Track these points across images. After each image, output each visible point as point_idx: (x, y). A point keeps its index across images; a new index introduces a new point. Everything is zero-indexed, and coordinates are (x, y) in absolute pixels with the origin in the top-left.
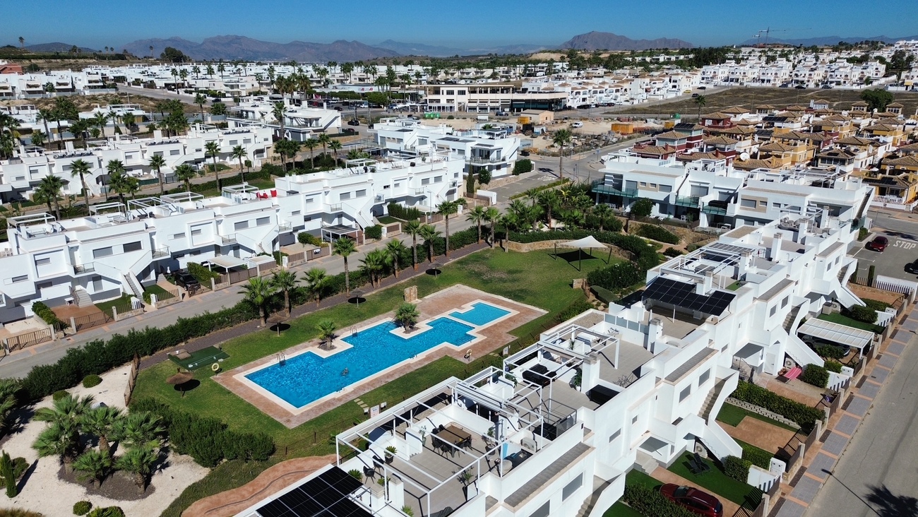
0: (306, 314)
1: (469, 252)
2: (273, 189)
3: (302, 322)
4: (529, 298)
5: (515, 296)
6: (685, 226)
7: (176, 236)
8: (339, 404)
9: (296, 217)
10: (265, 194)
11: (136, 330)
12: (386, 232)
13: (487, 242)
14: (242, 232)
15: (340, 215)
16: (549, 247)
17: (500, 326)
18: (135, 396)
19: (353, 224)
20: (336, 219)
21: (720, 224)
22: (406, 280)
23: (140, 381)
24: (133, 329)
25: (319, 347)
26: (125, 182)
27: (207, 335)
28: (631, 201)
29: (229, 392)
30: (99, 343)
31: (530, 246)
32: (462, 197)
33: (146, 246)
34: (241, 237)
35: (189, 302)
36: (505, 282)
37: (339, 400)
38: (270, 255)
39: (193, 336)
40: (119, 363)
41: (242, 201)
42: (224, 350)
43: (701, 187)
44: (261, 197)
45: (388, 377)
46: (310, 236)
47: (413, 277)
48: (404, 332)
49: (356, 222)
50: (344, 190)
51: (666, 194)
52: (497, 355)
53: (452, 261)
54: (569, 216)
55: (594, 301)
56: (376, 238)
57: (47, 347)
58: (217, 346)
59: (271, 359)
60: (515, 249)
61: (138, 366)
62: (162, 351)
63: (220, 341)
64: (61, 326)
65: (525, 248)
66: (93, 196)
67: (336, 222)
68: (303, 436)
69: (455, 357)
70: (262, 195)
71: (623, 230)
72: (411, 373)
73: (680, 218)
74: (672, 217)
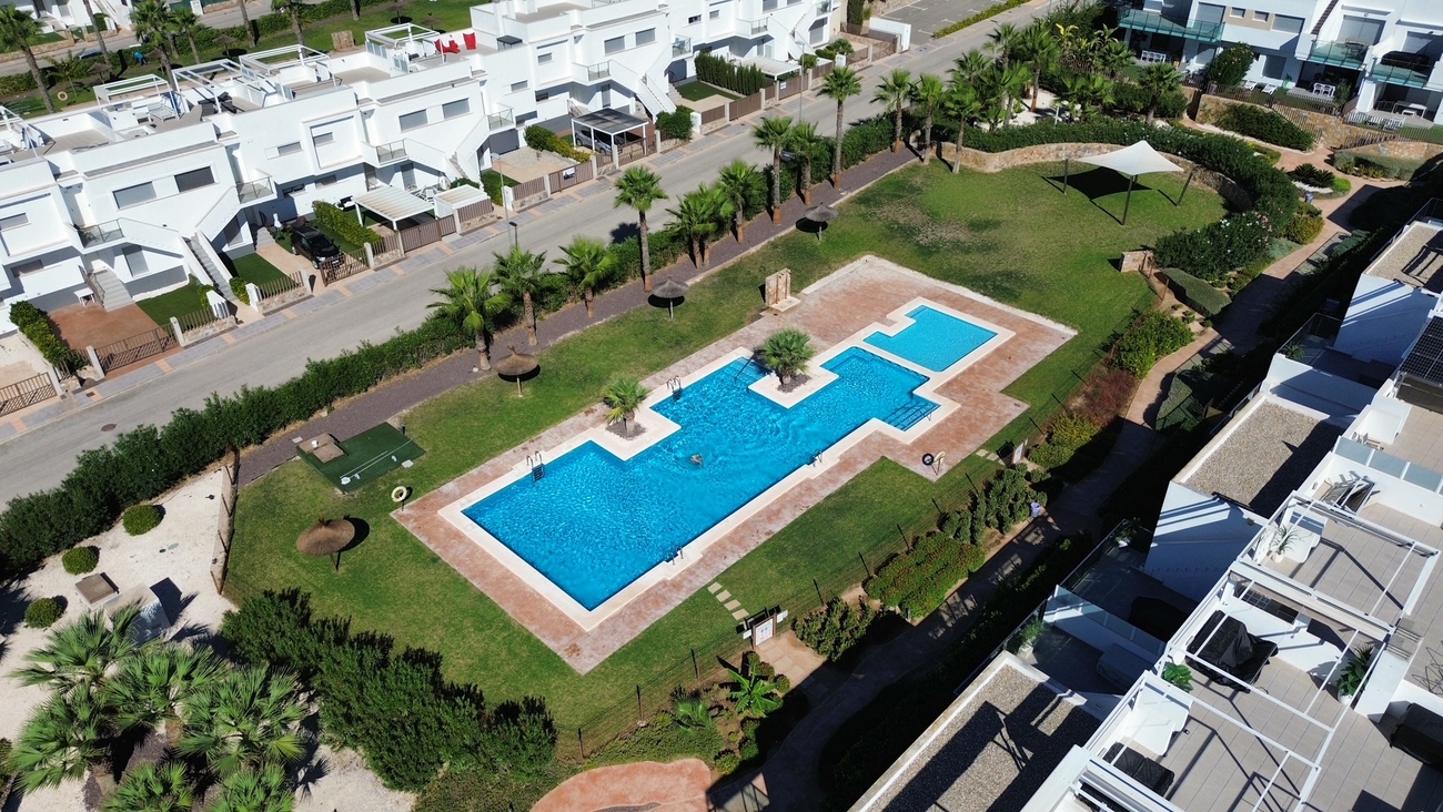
0: (569, 334)
1: (876, 174)
2: (469, 31)
3: (565, 358)
4: (1027, 294)
5: (996, 288)
6: (1329, 111)
7: (283, 149)
8: (678, 599)
9: (520, 94)
10: (452, 43)
11: (222, 397)
12: (700, 123)
13: (908, 146)
14: (415, 134)
15: (606, 87)
16: (1041, 160)
17: (981, 373)
18: (237, 565)
19: (631, 102)
20: (599, 95)
21: (1398, 103)
22: (759, 247)
23: (243, 519)
24: (215, 395)
25: (609, 429)
26: (165, 17)
27: (372, 390)
28: (1202, 47)
29: (435, 559)
30: (147, 434)
31: (1005, 159)
32: (839, 36)
33: (222, 174)
34: (416, 145)
35: (327, 298)
36: (967, 251)
37: (676, 585)
38: (477, 186)
39: (342, 395)
40: (197, 467)
41: (410, 65)
42: (412, 435)
43: (1366, 20)
44: (446, 50)
45: (769, 519)
46: (550, 134)
47: (772, 239)
48: (779, 389)
49: (637, 99)
50: (612, 33)
51: (1289, 36)
52: (993, 457)
53: (847, 196)
54: (1083, 87)
55: (1175, 308)
56: (681, 138)
57: (47, 413)
58: (394, 422)
59: (513, 462)
60: (971, 165)
61: (236, 475)
62: (282, 432)
63: (401, 408)
64: (70, 363)
65: (995, 162)
66: (118, 29)
67: (596, 104)
68: (612, 697)
69: (903, 462)
70: (447, 45)
71: (1185, 115)
72: (817, 507)
73: (1311, 90)
74: (1291, 85)
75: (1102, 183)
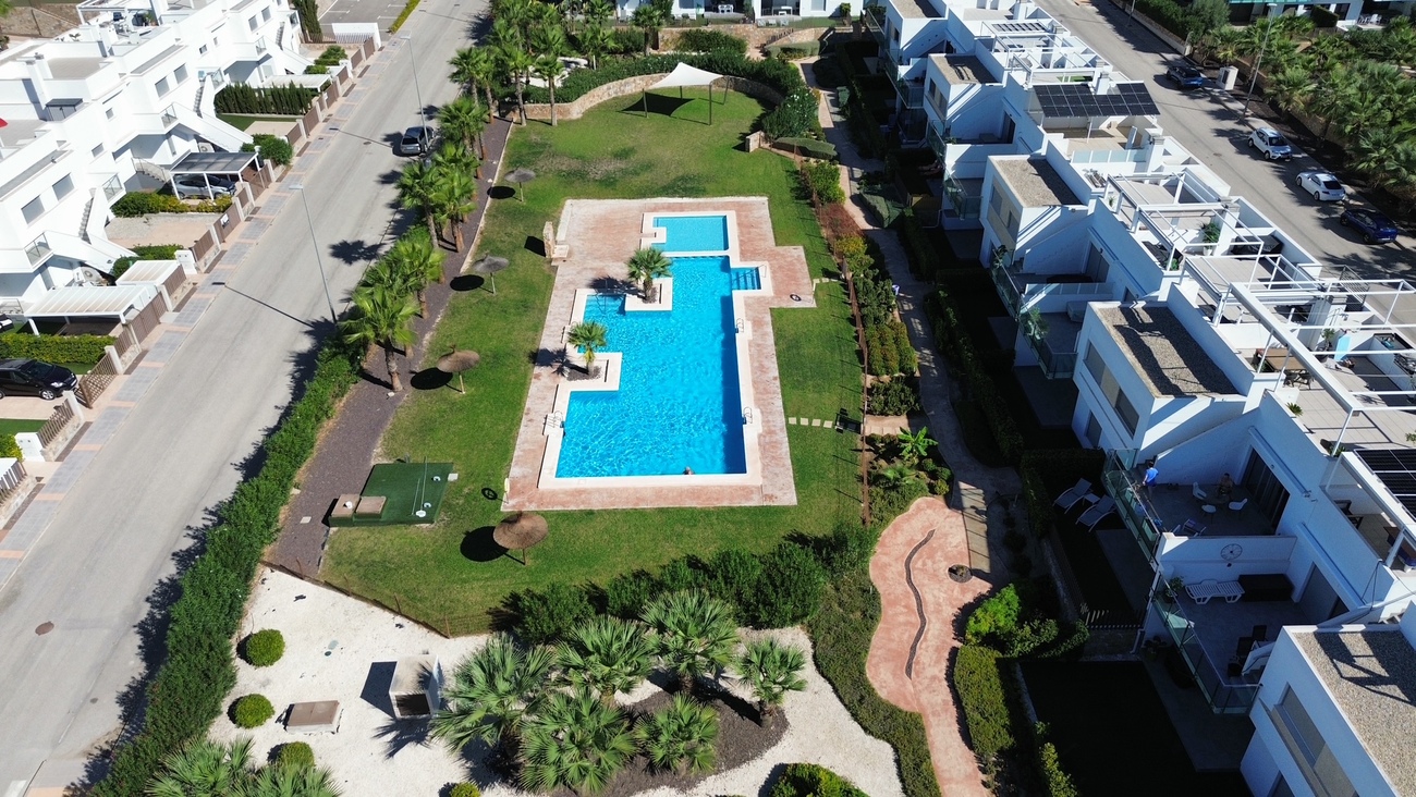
0: (427, 337)
4: (708, 187)
5: (684, 190)
8: (783, 438)
17: (750, 241)
18: (426, 616)
20: (165, 145)
22: (483, 220)
23: (367, 591)
25: (571, 379)
29: (591, 513)
31: (581, 105)
35: (108, 417)
36: (636, 174)
37: (769, 432)
42: (416, 460)
45: (763, 372)
47: (485, 212)
48: (646, 302)
50: (155, 75)
52: (826, 280)
53: (500, 164)
56: (284, 162)
58: (381, 461)
59: (539, 432)
61: (291, 572)
62: (279, 523)
63: (368, 449)
65: (576, 109)
68: (830, 503)
69: (784, 305)
72: (779, 351)
73: (717, 11)
74: (702, 11)
75: (661, 104)
